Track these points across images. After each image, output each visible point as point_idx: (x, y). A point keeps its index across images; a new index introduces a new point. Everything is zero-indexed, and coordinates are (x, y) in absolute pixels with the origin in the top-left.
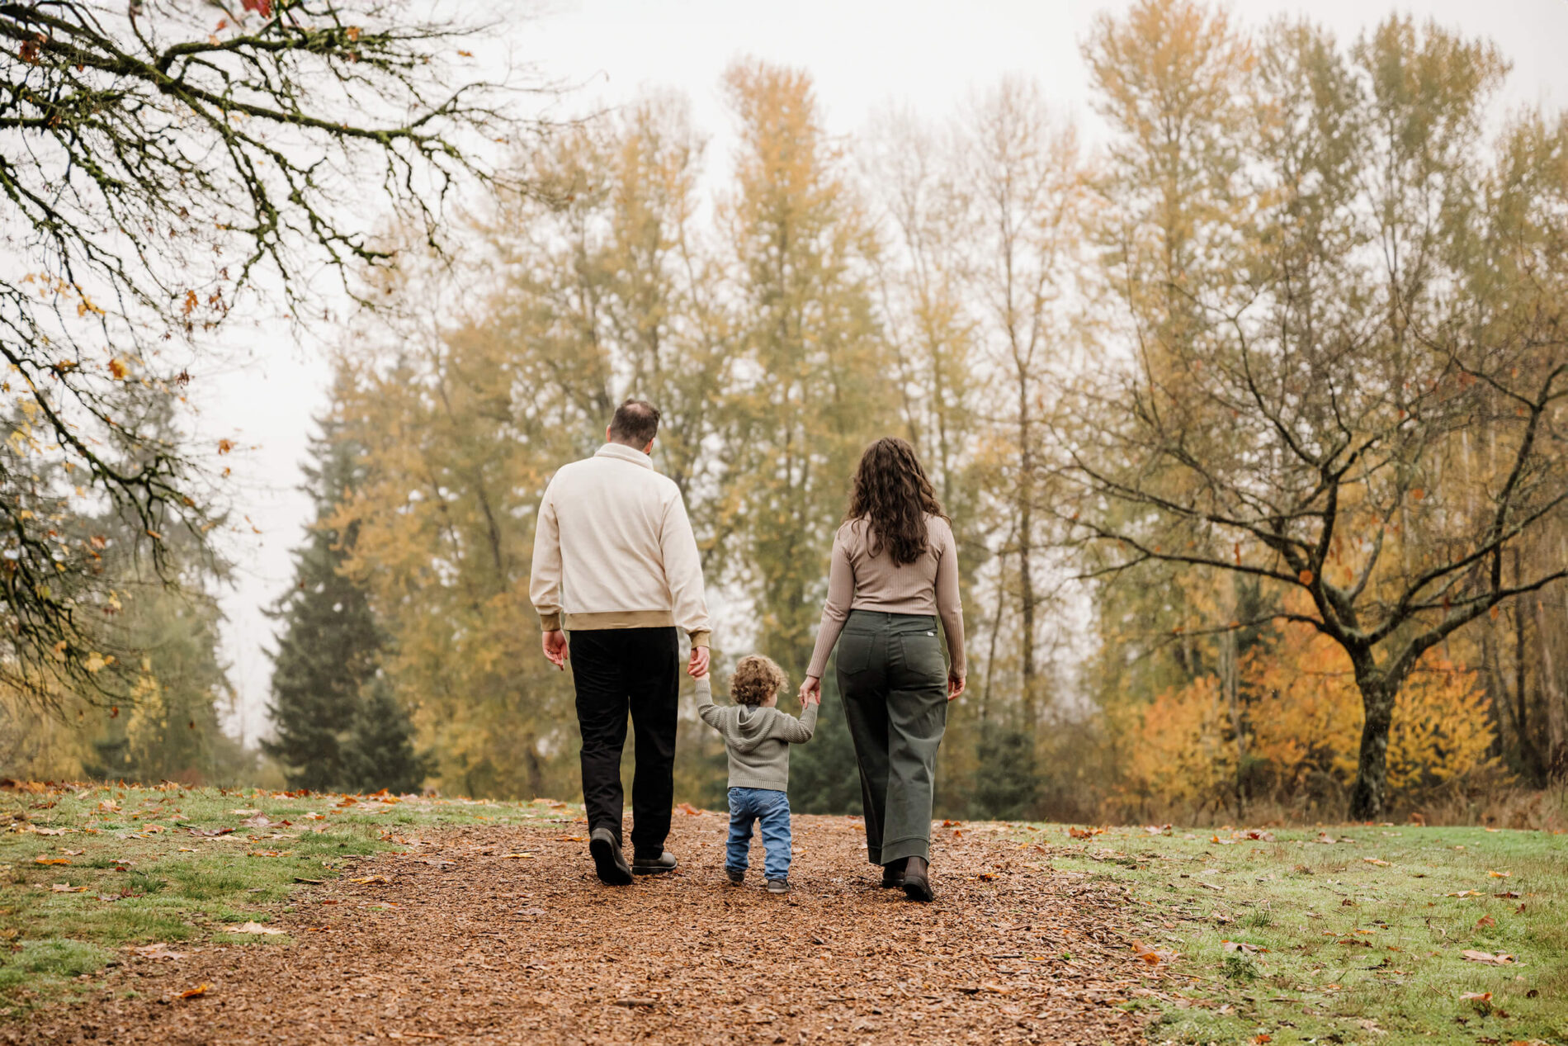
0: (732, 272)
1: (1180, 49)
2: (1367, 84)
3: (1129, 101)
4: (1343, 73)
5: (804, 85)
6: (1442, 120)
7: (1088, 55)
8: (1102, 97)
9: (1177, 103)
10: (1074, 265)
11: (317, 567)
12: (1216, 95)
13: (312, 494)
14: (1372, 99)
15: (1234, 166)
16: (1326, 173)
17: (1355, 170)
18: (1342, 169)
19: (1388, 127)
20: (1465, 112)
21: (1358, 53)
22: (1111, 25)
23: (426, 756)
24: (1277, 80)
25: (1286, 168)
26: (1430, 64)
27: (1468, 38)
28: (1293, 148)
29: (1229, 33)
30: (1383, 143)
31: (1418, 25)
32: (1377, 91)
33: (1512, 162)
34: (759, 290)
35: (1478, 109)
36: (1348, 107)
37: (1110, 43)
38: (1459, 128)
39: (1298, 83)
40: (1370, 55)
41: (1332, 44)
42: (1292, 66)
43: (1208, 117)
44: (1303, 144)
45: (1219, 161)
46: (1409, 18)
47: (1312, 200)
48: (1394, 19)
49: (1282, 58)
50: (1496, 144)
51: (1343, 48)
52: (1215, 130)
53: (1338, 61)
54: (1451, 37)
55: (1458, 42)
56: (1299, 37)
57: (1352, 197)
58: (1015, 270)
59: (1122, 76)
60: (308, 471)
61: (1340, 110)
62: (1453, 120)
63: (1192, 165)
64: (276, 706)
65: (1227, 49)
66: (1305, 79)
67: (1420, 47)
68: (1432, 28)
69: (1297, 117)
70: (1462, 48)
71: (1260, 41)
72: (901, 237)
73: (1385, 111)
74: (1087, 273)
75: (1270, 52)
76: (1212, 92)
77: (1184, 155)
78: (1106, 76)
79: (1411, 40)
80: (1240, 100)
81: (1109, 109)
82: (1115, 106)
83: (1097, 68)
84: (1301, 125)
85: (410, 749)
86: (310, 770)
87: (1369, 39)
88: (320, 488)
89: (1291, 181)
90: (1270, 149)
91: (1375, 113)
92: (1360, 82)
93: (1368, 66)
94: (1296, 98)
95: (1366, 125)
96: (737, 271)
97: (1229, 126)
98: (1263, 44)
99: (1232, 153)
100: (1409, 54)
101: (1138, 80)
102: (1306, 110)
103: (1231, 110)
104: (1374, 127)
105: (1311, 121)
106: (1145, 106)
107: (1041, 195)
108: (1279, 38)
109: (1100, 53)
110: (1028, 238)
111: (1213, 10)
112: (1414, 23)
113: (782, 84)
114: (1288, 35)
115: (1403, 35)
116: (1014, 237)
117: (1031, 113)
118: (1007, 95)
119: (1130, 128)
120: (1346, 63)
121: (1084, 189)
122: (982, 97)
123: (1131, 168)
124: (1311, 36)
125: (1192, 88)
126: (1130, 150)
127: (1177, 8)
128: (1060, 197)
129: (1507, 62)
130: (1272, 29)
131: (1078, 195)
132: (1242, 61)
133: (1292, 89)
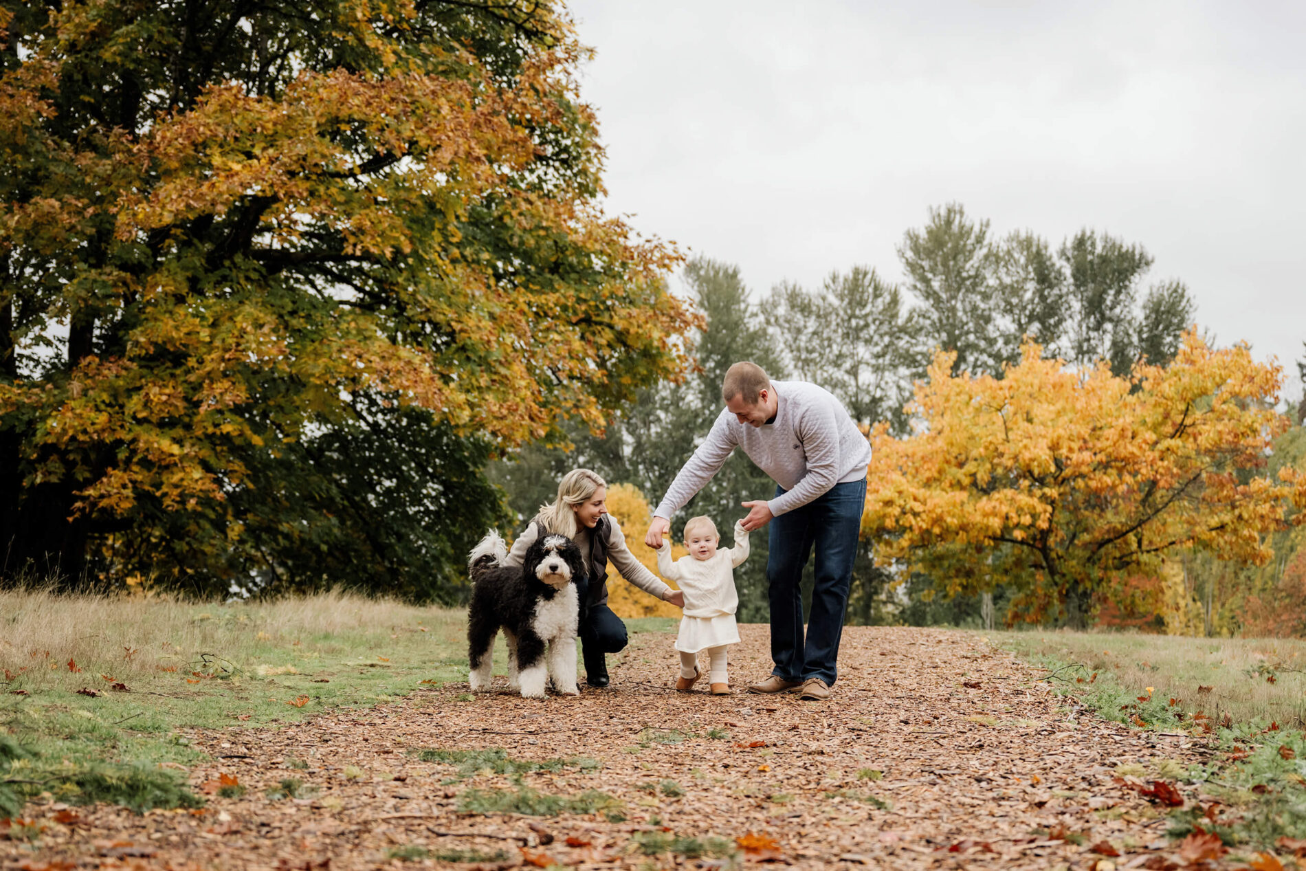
0: (694, 384)
1: (957, 251)
2: (1067, 271)
3: (927, 281)
4: (1053, 265)
5: (734, 275)
6: (1112, 292)
8: (910, 280)
9: (957, 282)
10: (896, 378)
12: (977, 278)
14: (1071, 280)
15: (988, 320)
16: (1043, 323)
17: (1060, 322)
18: (1052, 321)
19: (1080, 297)
20: (1126, 287)
21: (1063, 253)
22: (917, 237)
24: (1013, 269)
25: (1019, 320)
26: (1104, 259)
27: (1127, 246)
28: (1025, 308)
29: (986, 242)
30: (1076, 305)
31: (1098, 237)
32: (1074, 276)
33: (1153, 316)
35: (1132, 286)
36: (1056, 285)
37: (916, 249)
38: (1122, 297)
39: (1026, 271)
41: (1046, 248)
42: (1023, 261)
43: (974, 291)
44: (1030, 307)
45: (982, 317)
46: (1093, 233)
48: (1083, 234)
49: (1016, 255)
50: (1144, 307)
51: (1053, 251)
52: (977, 299)
53: (1050, 258)
54: (1118, 242)
55: (1121, 247)
56: (1027, 244)
57: (1059, 337)
58: (860, 383)
59: (922, 267)
61: (1051, 287)
62: (1118, 292)
63: (965, 319)
65: (985, 251)
66: (1030, 268)
67: (1099, 249)
68: (1106, 239)
69: (1026, 291)
70: (1124, 250)
71: (1004, 247)
73: (1077, 286)
74: (903, 383)
75: (1009, 253)
76: (976, 276)
77: (960, 314)
78: (913, 267)
79: (1093, 245)
80: (992, 282)
81: (915, 287)
82: (919, 285)
83: (908, 263)
84: (1028, 295)
87: (1069, 244)
90: (1009, 309)
91: (1072, 288)
92: (1063, 270)
93: (1068, 259)
94: (1025, 280)
95: (1067, 294)
97: (986, 297)
98: (1005, 248)
99: (986, 313)
100: (1092, 253)
101: (933, 270)
102: (1031, 286)
103: (987, 286)
104: (1071, 297)
105: (1034, 293)
106: (936, 284)
107: (876, 338)
108: (1015, 244)
109: (910, 254)
110: (868, 364)
111: (976, 229)
112: (1095, 236)
113: (721, 274)
114: (1020, 243)
115: (1089, 243)
116: (860, 362)
117: (871, 290)
118: (856, 279)
119: (927, 298)
120: (1055, 259)
121: (902, 335)
122: (841, 280)
123: (928, 322)
124: (1034, 243)
125: (964, 274)
126: (927, 311)
127: (955, 227)
128: (887, 339)
129: (1150, 258)
130: (1010, 239)
131: (898, 338)
132: (994, 258)
133: (1023, 274)
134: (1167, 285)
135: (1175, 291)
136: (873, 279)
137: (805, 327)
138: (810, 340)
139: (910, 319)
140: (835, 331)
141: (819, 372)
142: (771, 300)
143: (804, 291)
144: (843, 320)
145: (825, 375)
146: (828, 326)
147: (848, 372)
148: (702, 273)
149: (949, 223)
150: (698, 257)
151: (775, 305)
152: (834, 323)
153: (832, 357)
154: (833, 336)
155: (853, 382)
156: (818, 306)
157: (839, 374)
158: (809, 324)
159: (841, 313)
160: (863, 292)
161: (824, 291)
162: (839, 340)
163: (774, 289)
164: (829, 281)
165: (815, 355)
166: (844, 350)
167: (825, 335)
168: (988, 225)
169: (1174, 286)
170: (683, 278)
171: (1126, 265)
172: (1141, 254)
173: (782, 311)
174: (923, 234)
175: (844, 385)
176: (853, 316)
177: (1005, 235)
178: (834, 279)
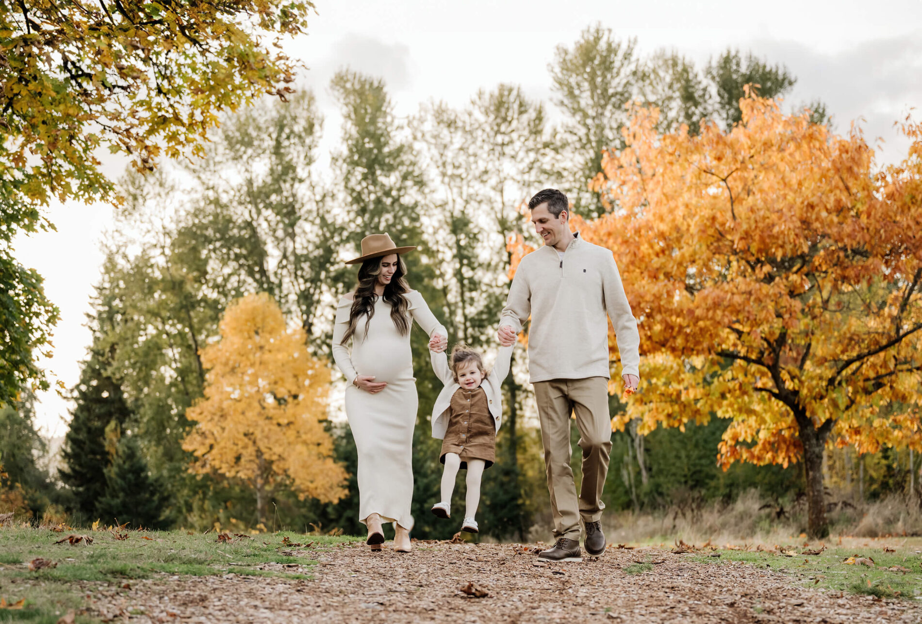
0: (340, 196)
1: (607, 66)
2: (713, 89)
3: (574, 98)
4: (699, 83)
5: (379, 89)
7: (551, 70)
8: (560, 95)
9: (604, 97)
11: (94, 370)
12: (623, 97)
13: (91, 328)
14: (716, 98)
19: (725, 116)
21: (708, 72)
22: (566, 52)
23: (157, 480)
24: (660, 88)
26: (748, 78)
27: (771, 66)
29: (633, 58)
31: (743, 56)
32: (719, 94)
34: (355, 207)
36: (701, 103)
37: (565, 64)
40: (715, 73)
41: (691, 66)
42: (668, 79)
43: (620, 108)
44: (674, 125)
46: (737, 52)
48: (729, 52)
49: (662, 74)
51: (699, 69)
52: (623, 116)
53: (696, 76)
54: (761, 62)
55: (765, 67)
56: (672, 62)
58: (506, 199)
59: (570, 83)
60: (89, 316)
61: (696, 104)
63: (611, 136)
64: (69, 450)
65: (633, 67)
66: (676, 86)
67: (744, 69)
68: (750, 58)
69: (671, 109)
70: (768, 69)
71: (650, 64)
72: (439, 179)
73: (723, 105)
75: (655, 70)
76: (623, 93)
77: (606, 131)
78: (561, 83)
79: (738, 64)
80: (638, 99)
81: (562, 103)
82: (566, 101)
83: (556, 79)
84: (673, 114)
85: (147, 477)
86: (87, 489)
87: (714, 64)
88: (96, 325)
91: (717, 106)
92: (708, 89)
93: (713, 78)
94: (670, 98)
95: (711, 114)
96: (342, 195)
98: (651, 66)
100: (737, 71)
102: (676, 104)
104: (715, 115)
105: (679, 111)
106: (583, 101)
107: (521, 154)
108: (661, 62)
109: (557, 70)
110: (513, 179)
111: (624, 47)
112: (740, 55)
113: (367, 87)
114: (666, 61)
115: (734, 61)
116: (505, 179)
117: (516, 106)
118: (501, 95)
119: (574, 114)
120: (701, 77)
121: (547, 150)
122: (487, 96)
123: (575, 138)
124: (680, 62)
125: (611, 91)
126: (574, 127)
127: (602, 45)
128: (532, 156)
129: (793, 79)
130: (657, 57)
131: (544, 155)
132: (641, 76)
133: (668, 92)
134: (809, 105)
135: (816, 111)
136: (518, 95)
137: (451, 142)
138: (456, 156)
139: (555, 134)
140: (482, 148)
141: (465, 188)
142: (417, 116)
143: (450, 107)
144: (488, 136)
145: (471, 191)
146: (474, 142)
147: (494, 189)
148: (348, 85)
149: (597, 38)
150: (344, 69)
151: (422, 121)
152: (480, 139)
153: (477, 173)
154: (479, 152)
155: (499, 199)
156: (464, 122)
157: (485, 190)
158: (454, 140)
159: (488, 129)
160: (508, 109)
161: (470, 107)
162: (485, 156)
163: (420, 104)
164: (475, 97)
165: (461, 171)
166: (490, 166)
167: (471, 151)
168: (635, 41)
169: (815, 105)
170: (330, 91)
171: (769, 84)
172: (784, 74)
173: (429, 126)
174: (571, 48)
175: (490, 201)
176: (498, 132)
177: (652, 54)
178: (480, 94)
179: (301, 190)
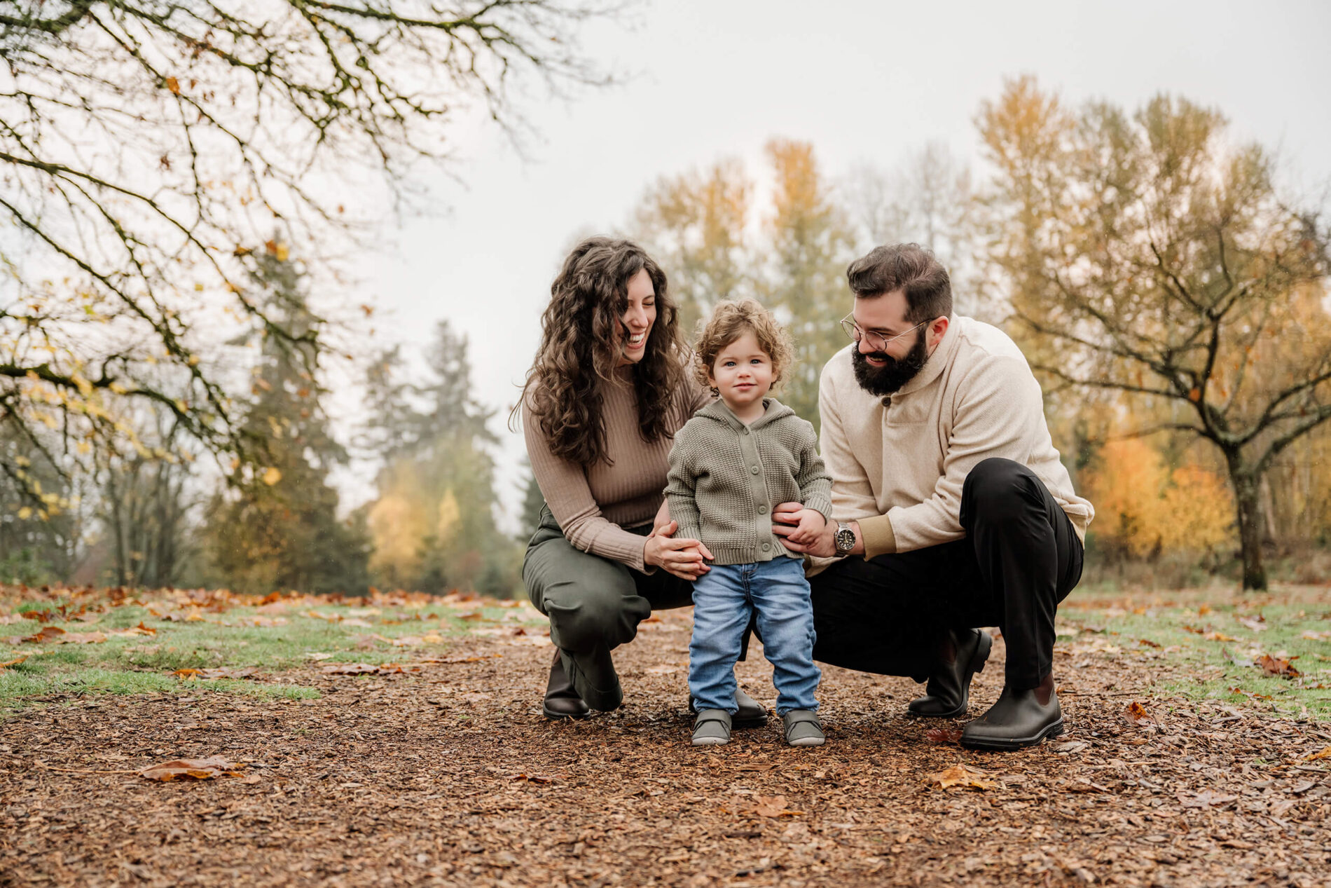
1: (1031, 119)
2: (1144, 136)
3: (1001, 150)
4: (1128, 128)
5: (810, 149)
6: (1189, 155)
7: (976, 122)
8: (987, 149)
12: (1053, 145)
14: (1147, 143)
15: (1064, 186)
16: (1118, 187)
17: (1136, 186)
18: (1128, 186)
19: (1157, 160)
20: (1202, 149)
21: (1138, 117)
22: (990, 106)
24: (1089, 136)
25: (1095, 187)
26: (1181, 122)
27: (1204, 106)
28: (1100, 175)
29: (1060, 108)
30: (1153, 169)
31: (1174, 98)
32: (1150, 139)
33: (1231, 178)
34: (787, 268)
35: (1210, 146)
36: (1131, 149)
37: (990, 117)
38: (1199, 159)
39: (1100, 134)
40: (1145, 118)
41: (1122, 111)
42: (1098, 127)
43: (1049, 159)
44: (1106, 173)
45: (1057, 184)
46: (1168, 94)
47: (1111, 206)
48: (1159, 96)
49: (1091, 122)
50: (1222, 168)
51: (1128, 114)
52: (1052, 166)
53: (1126, 122)
54: (1194, 105)
55: (1198, 108)
56: (1101, 109)
57: (1134, 202)
59: (997, 135)
61: (1126, 150)
62: (1195, 154)
63: (1040, 187)
65: (1059, 117)
66: (1106, 134)
67: (1175, 112)
68: (1182, 101)
69: (1102, 157)
70: (1200, 111)
71: (1078, 113)
73: (1155, 150)
74: (979, 253)
75: (1084, 120)
76: (1050, 143)
77: (1035, 181)
78: (989, 136)
79: (1169, 107)
80: (1067, 148)
81: (990, 156)
82: (994, 154)
83: (982, 131)
84: (1104, 161)
87: (1144, 107)
89: (1100, 194)
90: (1085, 176)
91: (1149, 152)
92: (1139, 135)
93: (1144, 124)
94: (1100, 146)
95: (1144, 158)
96: (774, 258)
97: (1061, 164)
98: (1080, 115)
99: (1061, 180)
100: (1168, 116)
101: (1007, 139)
102: (1106, 153)
103: (1062, 153)
104: (1148, 160)
105: (1109, 159)
106: (1011, 153)
107: (951, 209)
108: (1089, 111)
109: (984, 122)
110: (944, 234)
111: (1050, 96)
112: (1171, 97)
113: (795, 149)
114: (1095, 109)
115: (1165, 105)
116: (937, 233)
119: (1002, 167)
120: (1130, 122)
121: (976, 204)
122: (915, 153)
123: (1004, 190)
124: (1109, 109)
125: (1039, 141)
126: (1003, 179)
127: (1028, 94)
128: (961, 209)
129: (1226, 116)
130: (1085, 106)
131: (973, 208)
132: (1067, 124)
133: (1098, 140)
134: (1244, 145)
135: (1253, 150)
137: (882, 200)
138: (886, 213)
140: (911, 203)
146: (904, 199)
148: (779, 150)
149: (1022, 88)
151: (851, 179)
156: (893, 180)
159: (916, 185)
161: (899, 165)
169: (1251, 145)
171: (1201, 126)
172: (1217, 113)
174: (998, 102)
177: (1080, 103)
179: (736, 255)
